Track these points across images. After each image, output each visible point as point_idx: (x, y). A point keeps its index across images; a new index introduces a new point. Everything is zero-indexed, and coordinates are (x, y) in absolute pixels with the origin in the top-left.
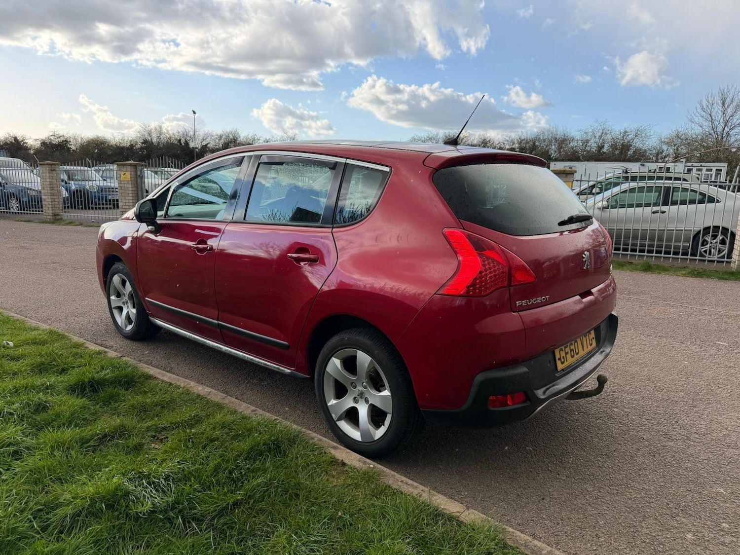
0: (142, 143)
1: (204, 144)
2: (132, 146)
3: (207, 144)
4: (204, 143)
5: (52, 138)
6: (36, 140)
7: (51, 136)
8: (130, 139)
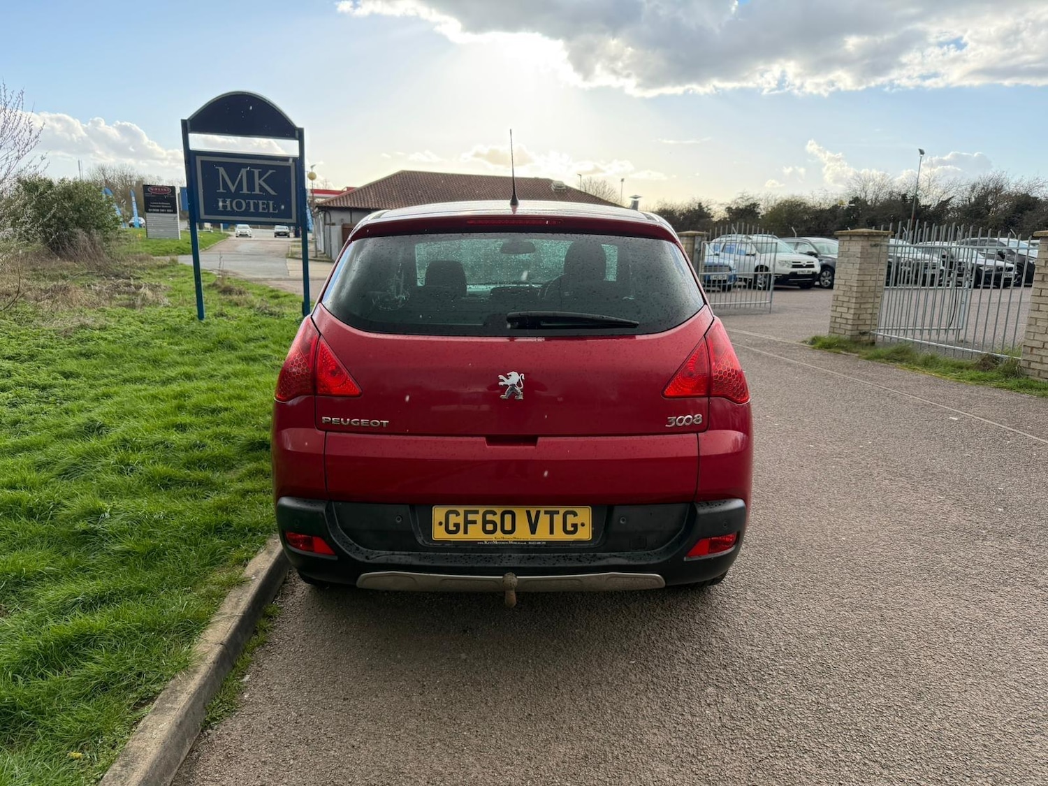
0: (850, 202)
1: (944, 200)
2: (836, 207)
3: (950, 199)
4: (945, 198)
5: (739, 201)
6: (721, 205)
7: (739, 198)
8: (835, 197)
